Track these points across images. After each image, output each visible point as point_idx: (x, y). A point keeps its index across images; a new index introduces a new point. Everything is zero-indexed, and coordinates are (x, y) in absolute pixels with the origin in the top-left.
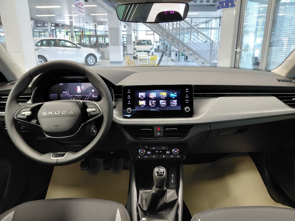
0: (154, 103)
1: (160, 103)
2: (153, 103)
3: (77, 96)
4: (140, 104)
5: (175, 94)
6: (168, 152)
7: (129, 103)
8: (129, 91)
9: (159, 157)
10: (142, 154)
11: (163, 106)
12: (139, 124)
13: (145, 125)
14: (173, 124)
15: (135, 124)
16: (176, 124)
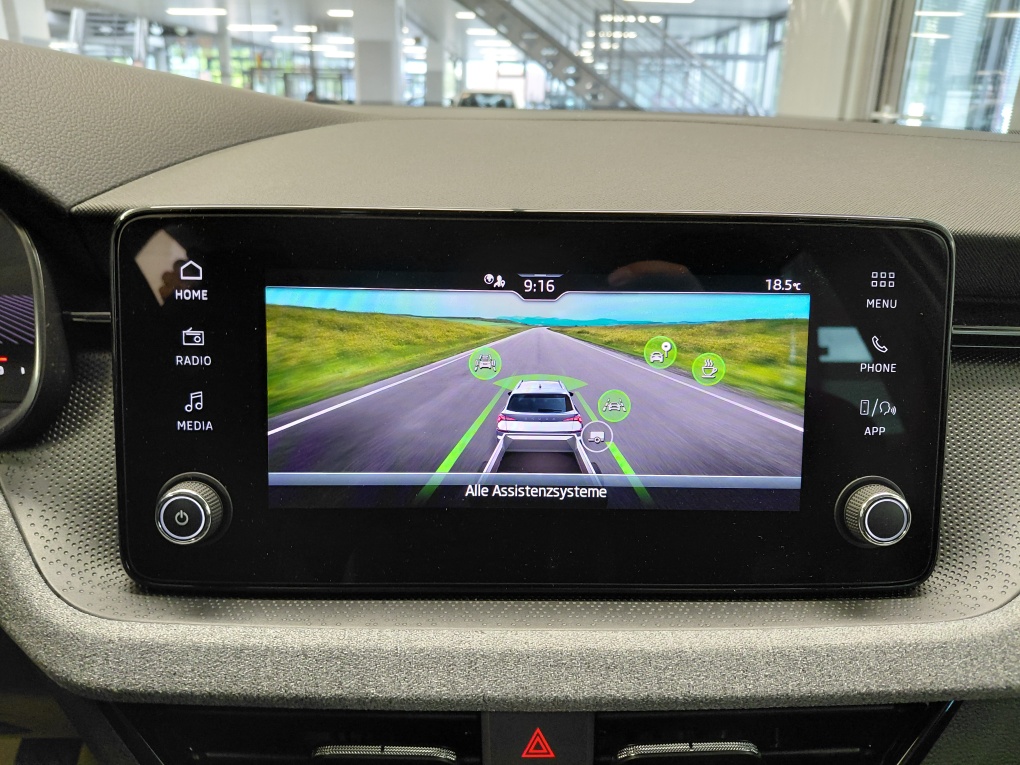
7: (195, 415)
12: (297, 699)
13: (372, 708)
14: (721, 699)
15: (245, 698)
16: (754, 699)
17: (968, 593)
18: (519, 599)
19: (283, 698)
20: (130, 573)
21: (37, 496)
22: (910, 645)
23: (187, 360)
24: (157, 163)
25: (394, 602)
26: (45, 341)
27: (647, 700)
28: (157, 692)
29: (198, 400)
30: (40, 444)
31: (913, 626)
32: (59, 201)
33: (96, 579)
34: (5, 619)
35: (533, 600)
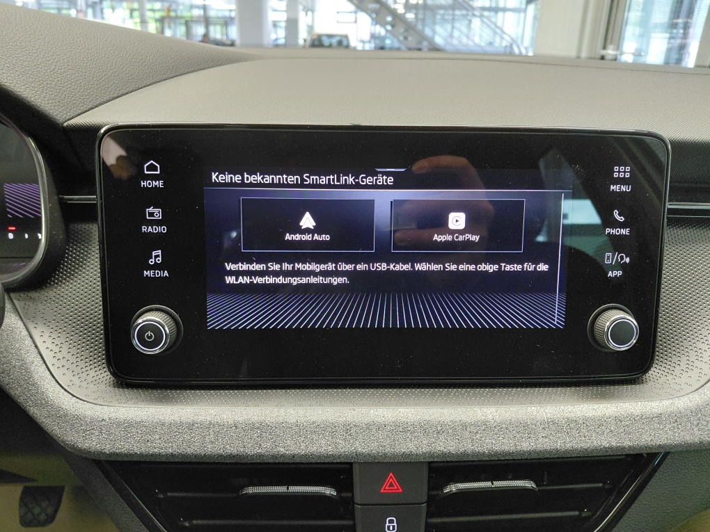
7: (156, 267)
12: (231, 456)
13: (281, 461)
14: (513, 453)
15: (196, 456)
16: (535, 452)
17: (675, 381)
18: (376, 388)
19: (222, 455)
20: (113, 374)
21: (46, 322)
22: (637, 416)
23: (150, 229)
24: (119, 90)
25: (293, 391)
26: (48, 215)
27: (465, 454)
28: (136, 453)
29: (158, 256)
30: (46, 287)
31: (639, 403)
32: (55, 119)
33: (90, 379)
34: (29, 405)
35: (386, 388)
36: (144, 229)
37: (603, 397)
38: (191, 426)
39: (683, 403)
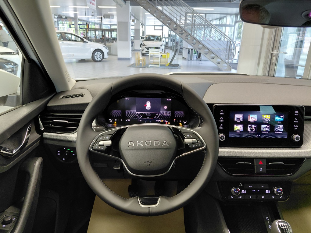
0: (254, 129)
1: (262, 129)
2: (252, 128)
3: (145, 113)
4: (235, 129)
5: (281, 118)
6: (267, 192)
7: (221, 127)
8: (222, 111)
9: (257, 197)
10: (237, 193)
11: (266, 132)
16: (284, 157)
17: (306, 147)
27: (273, 157)
31: (300, 150)
36: (220, 121)
37: (294, 149)
38: (230, 152)
39: (308, 150)
